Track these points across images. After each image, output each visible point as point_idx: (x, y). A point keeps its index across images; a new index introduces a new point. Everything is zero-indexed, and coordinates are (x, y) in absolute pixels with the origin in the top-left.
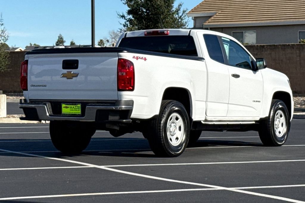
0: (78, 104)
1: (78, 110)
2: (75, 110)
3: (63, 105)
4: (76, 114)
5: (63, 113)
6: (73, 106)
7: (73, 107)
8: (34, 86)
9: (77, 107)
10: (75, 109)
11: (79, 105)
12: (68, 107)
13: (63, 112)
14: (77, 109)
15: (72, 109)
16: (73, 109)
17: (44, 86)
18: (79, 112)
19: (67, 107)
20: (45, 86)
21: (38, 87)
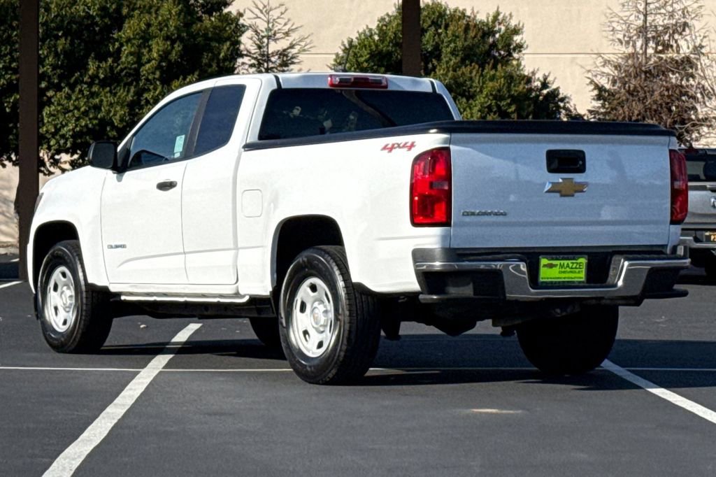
0: (579, 258)
1: (579, 272)
2: (571, 272)
3: (544, 261)
4: (573, 282)
5: (541, 280)
6: (566, 262)
7: (568, 264)
8: (473, 214)
9: (577, 263)
10: (572, 268)
11: (583, 261)
12: (555, 266)
13: (542, 278)
14: (576, 268)
15: (563, 270)
16: (568, 269)
17: (502, 214)
18: (581, 276)
19: (551, 266)
20: (504, 214)
21: (483, 217)
